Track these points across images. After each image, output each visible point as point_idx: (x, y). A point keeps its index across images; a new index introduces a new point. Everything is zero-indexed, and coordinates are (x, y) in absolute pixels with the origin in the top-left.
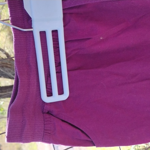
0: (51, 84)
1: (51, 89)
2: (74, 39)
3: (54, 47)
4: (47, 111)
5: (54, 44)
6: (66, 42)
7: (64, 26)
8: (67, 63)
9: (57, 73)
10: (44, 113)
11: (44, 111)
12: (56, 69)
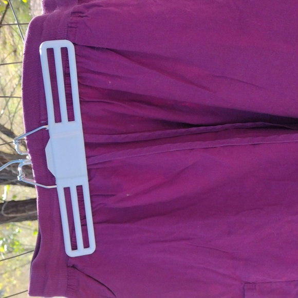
0: (75, 237)
1: (76, 242)
2: (98, 194)
3: (78, 201)
4: (71, 265)
5: (78, 198)
6: (91, 196)
7: (89, 181)
8: (93, 216)
9: (82, 226)
10: (68, 267)
11: (69, 265)
12: (81, 223)
